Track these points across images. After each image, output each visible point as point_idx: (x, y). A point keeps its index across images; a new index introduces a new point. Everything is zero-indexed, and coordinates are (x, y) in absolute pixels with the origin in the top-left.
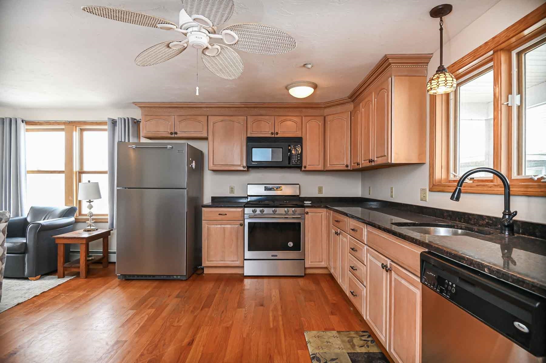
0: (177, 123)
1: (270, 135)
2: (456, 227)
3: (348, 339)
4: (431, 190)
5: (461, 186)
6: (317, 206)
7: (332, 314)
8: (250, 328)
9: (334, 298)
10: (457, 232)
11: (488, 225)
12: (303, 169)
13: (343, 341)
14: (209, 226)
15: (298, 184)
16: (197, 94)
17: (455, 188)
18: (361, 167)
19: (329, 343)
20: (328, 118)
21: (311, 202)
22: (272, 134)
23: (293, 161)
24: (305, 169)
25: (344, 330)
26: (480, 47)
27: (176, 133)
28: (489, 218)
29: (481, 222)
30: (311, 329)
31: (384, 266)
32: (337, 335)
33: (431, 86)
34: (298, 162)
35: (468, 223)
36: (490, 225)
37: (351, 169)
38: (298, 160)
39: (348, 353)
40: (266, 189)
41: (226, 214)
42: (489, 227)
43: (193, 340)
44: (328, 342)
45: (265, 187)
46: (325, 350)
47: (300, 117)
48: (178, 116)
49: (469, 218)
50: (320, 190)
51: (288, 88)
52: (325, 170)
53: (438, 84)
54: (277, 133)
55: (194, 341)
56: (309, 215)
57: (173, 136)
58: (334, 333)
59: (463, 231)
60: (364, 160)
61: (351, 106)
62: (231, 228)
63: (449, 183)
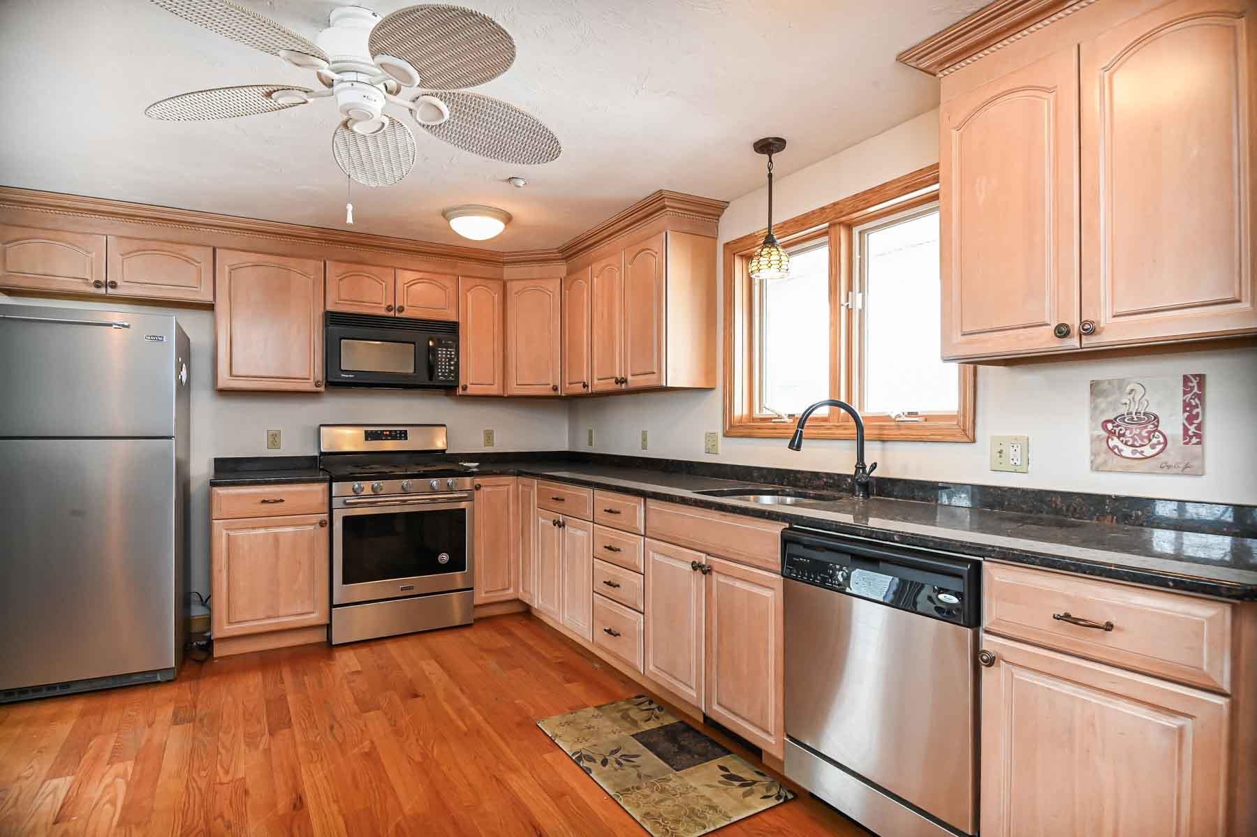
0: (115, 257)
1: (383, 312)
2: (780, 493)
3: (621, 714)
4: (726, 435)
5: (802, 428)
6: (498, 472)
7: (568, 681)
8: (421, 743)
9: (557, 654)
10: (786, 500)
11: (827, 486)
12: (460, 391)
13: (614, 720)
14: (232, 533)
15: (444, 425)
16: (350, 220)
17: (794, 431)
18: (590, 391)
19: (592, 729)
20: (513, 287)
21: (477, 464)
22: (389, 308)
23: (440, 374)
24: (464, 393)
25: (604, 703)
26: (813, 212)
27: (114, 285)
28: (828, 475)
29: (816, 483)
30: (546, 715)
31: (696, 566)
32: (596, 712)
33: (759, 265)
34: (449, 376)
35: (795, 486)
36: (830, 487)
37: (563, 395)
38: (451, 371)
39: (633, 736)
40: (370, 436)
41: (282, 501)
42: (829, 488)
43: (300, 798)
44: (589, 728)
45: (366, 432)
46: (594, 742)
47: (454, 278)
48: (117, 236)
49: (796, 477)
50: (489, 436)
51: (447, 215)
52: (506, 395)
53: (769, 265)
54: (401, 309)
55: (303, 798)
56: (482, 492)
57: (102, 291)
58: (591, 711)
59: (794, 499)
60: (600, 377)
61: (562, 269)
62: (295, 533)
63: (753, 422)
